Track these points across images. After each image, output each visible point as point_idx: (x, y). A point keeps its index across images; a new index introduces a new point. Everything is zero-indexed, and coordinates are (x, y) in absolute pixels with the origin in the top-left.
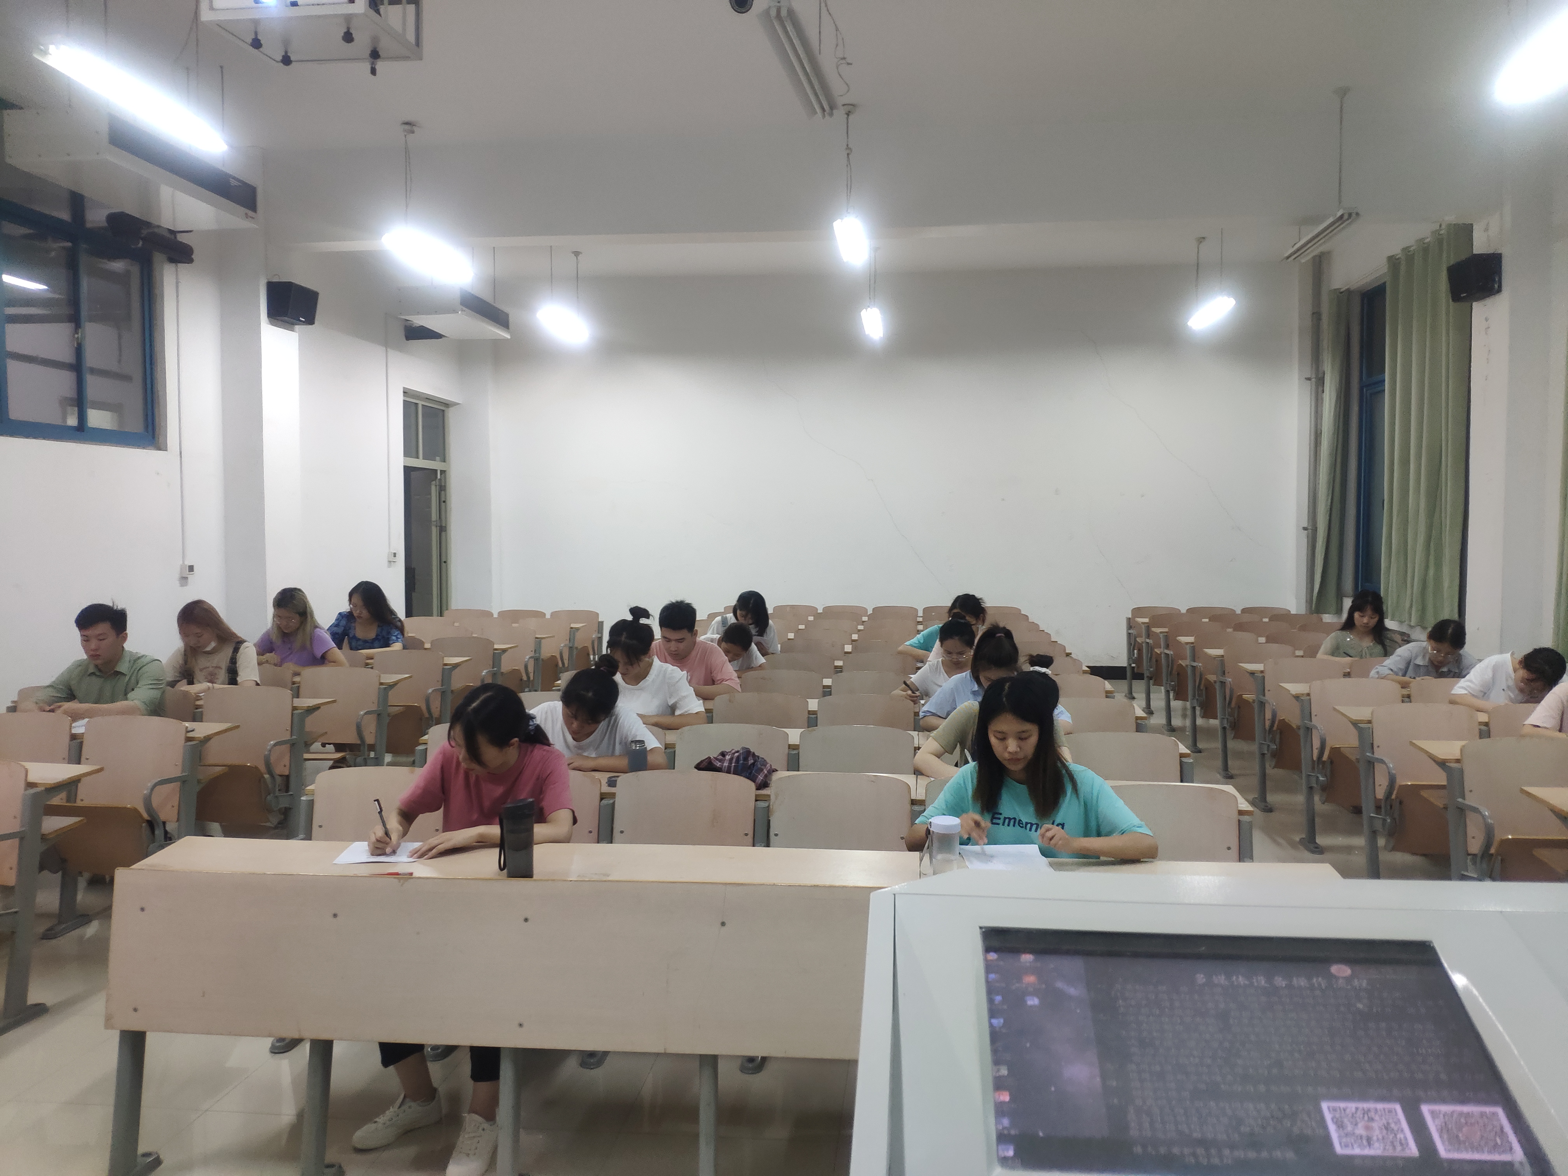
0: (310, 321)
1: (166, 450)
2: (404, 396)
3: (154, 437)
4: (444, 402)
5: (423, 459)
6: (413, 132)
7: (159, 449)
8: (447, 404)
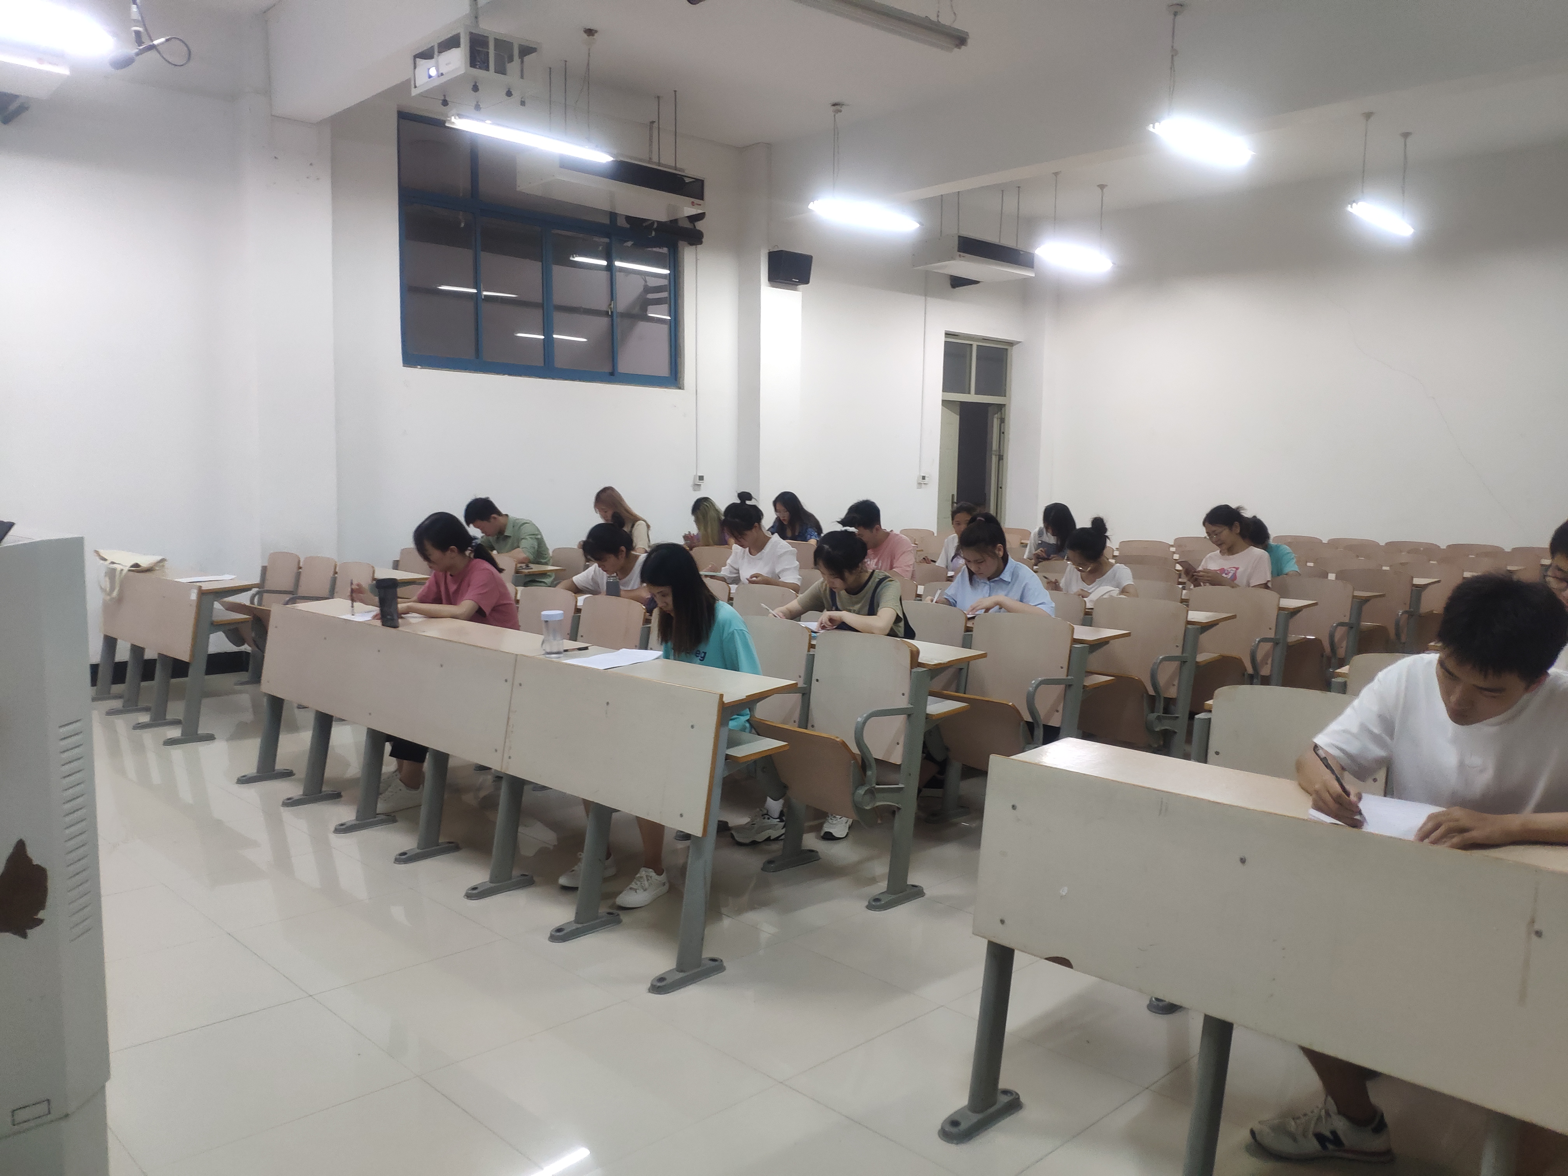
0: (806, 281)
1: (683, 389)
2: (945, 337)
3: (676, 379)
4: (1007, 341)
5: (976, 394)
6: (840, 111)
7: (680, 388)
8: (1011, 344)
